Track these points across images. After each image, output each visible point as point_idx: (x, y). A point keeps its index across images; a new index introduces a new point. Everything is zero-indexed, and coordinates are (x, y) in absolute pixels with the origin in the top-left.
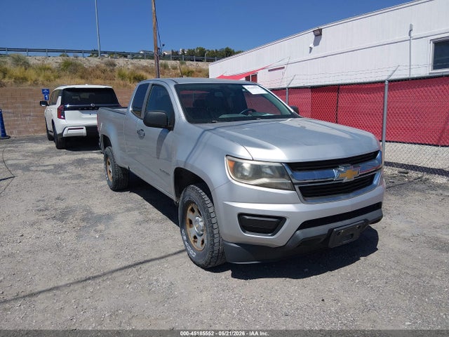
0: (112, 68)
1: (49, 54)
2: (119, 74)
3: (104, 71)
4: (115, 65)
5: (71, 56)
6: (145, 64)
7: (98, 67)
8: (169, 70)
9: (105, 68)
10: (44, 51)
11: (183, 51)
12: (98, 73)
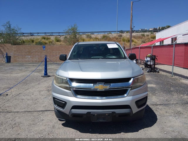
0: (120, 37)
1: (99, 33)
2: (123, 40)
3: (117, 39)
4: (122, 36)
5: (106, 34)
6: (135, 35)
7: (115, 37)
8: (145, 36)
9: (118, 37)
10: (97, 32)
11: (159, 28)
12: (115, 39)
